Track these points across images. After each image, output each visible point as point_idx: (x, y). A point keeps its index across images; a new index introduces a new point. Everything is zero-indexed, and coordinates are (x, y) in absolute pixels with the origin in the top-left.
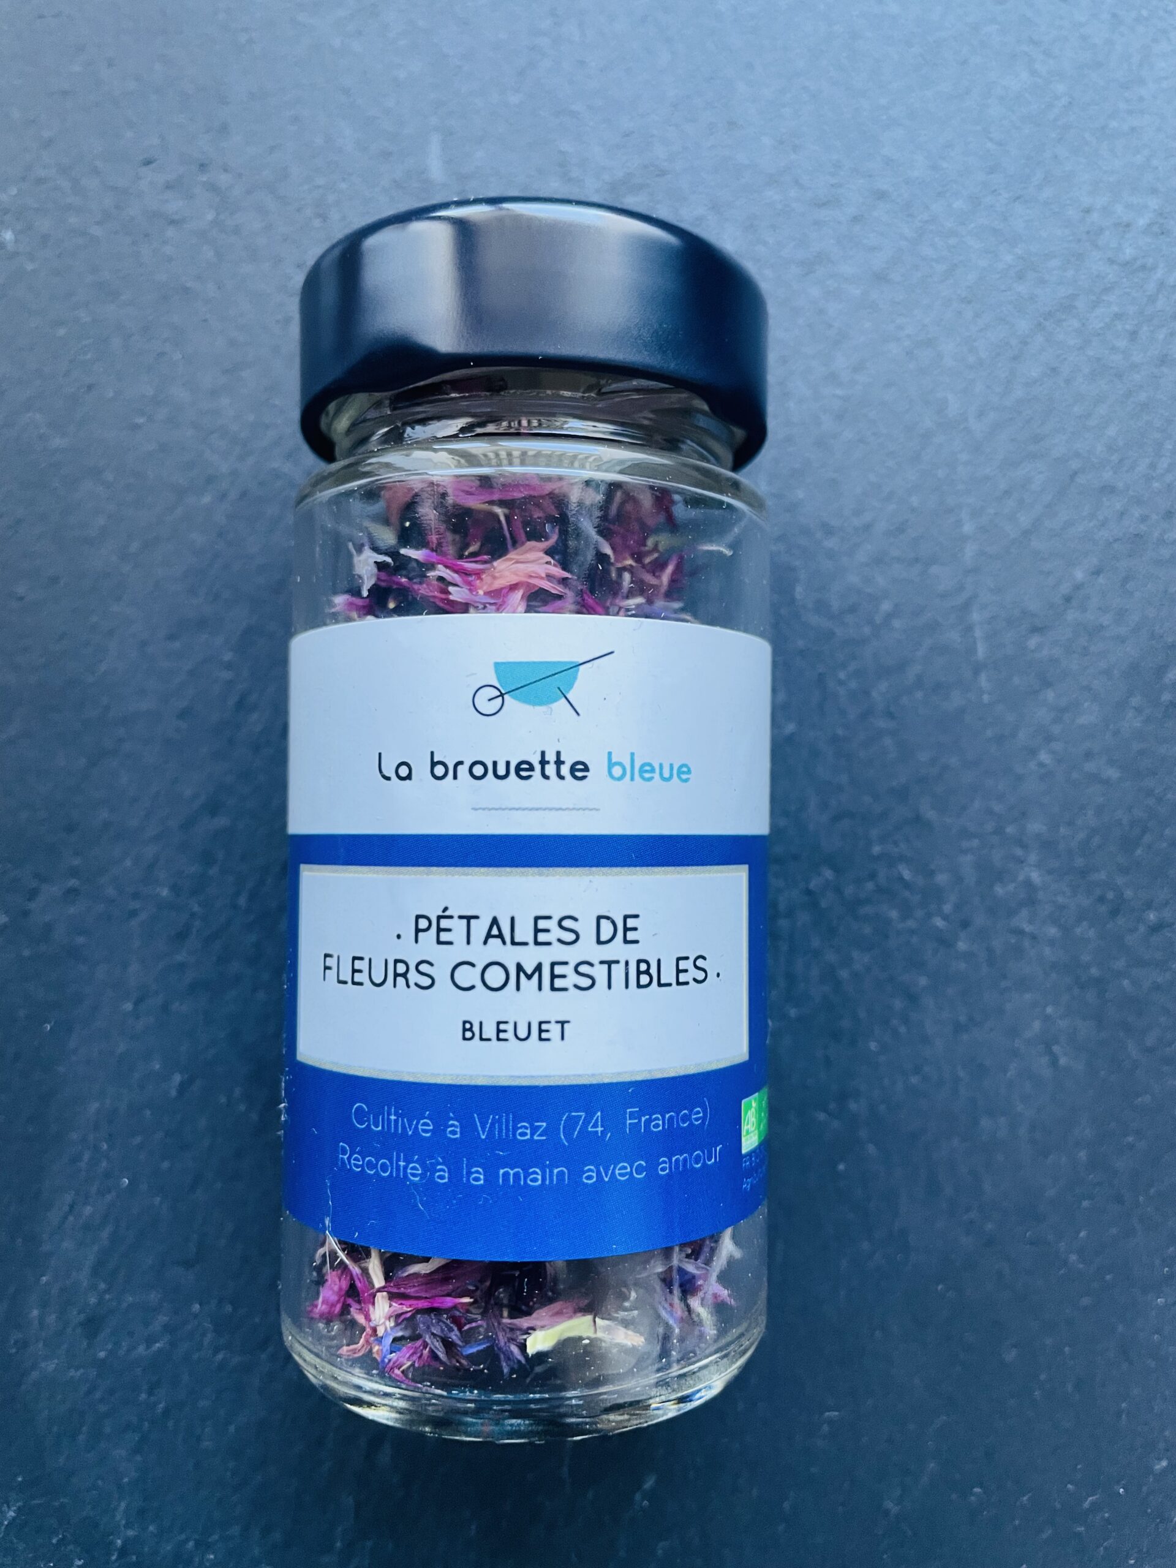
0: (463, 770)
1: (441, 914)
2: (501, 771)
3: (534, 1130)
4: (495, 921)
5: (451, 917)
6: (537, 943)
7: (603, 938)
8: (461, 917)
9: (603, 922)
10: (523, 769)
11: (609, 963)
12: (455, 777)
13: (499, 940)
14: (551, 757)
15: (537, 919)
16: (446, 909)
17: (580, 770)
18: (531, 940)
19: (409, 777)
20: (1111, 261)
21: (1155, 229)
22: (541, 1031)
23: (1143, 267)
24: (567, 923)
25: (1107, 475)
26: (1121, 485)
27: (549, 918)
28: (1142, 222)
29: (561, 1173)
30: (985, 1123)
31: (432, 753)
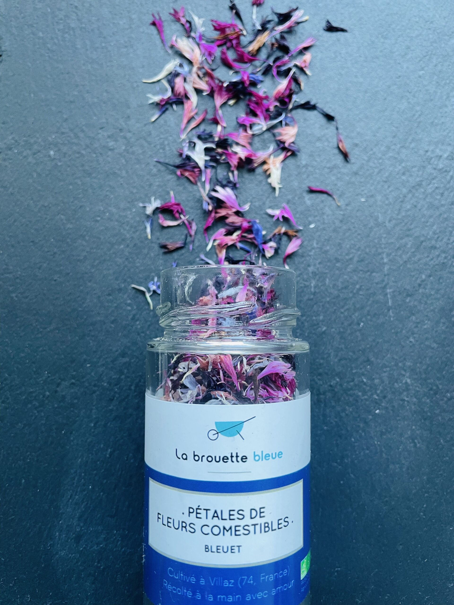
0: (204, 459)
1: (197, 508)
2: (218, 460)
3: (230, 583)
4: (216, 512)
5: (200, 509)
6: (230, 519)
7: (253, 516)
8: (204, 509)
9: (253, 511)
10: (225, 459)
11: (255, 525)
12: (202, 461)
13: (217, 518)
14: (234, 455)
15: (230, 511)
16: (199, 506)
17: (244, 459)
18: (228, 518)
19: (186, 459)
20: (435, 169)
21: (450, 158)
22: (232, 549)
23: (446, 171)
24: (240, 512)
25: (433, 242)
26: (438, 246)
27: (234, 510)
28: (445, 156)
29: (239, 598)
30: (391, 466)
31: (194, 452)
